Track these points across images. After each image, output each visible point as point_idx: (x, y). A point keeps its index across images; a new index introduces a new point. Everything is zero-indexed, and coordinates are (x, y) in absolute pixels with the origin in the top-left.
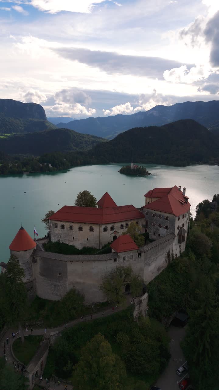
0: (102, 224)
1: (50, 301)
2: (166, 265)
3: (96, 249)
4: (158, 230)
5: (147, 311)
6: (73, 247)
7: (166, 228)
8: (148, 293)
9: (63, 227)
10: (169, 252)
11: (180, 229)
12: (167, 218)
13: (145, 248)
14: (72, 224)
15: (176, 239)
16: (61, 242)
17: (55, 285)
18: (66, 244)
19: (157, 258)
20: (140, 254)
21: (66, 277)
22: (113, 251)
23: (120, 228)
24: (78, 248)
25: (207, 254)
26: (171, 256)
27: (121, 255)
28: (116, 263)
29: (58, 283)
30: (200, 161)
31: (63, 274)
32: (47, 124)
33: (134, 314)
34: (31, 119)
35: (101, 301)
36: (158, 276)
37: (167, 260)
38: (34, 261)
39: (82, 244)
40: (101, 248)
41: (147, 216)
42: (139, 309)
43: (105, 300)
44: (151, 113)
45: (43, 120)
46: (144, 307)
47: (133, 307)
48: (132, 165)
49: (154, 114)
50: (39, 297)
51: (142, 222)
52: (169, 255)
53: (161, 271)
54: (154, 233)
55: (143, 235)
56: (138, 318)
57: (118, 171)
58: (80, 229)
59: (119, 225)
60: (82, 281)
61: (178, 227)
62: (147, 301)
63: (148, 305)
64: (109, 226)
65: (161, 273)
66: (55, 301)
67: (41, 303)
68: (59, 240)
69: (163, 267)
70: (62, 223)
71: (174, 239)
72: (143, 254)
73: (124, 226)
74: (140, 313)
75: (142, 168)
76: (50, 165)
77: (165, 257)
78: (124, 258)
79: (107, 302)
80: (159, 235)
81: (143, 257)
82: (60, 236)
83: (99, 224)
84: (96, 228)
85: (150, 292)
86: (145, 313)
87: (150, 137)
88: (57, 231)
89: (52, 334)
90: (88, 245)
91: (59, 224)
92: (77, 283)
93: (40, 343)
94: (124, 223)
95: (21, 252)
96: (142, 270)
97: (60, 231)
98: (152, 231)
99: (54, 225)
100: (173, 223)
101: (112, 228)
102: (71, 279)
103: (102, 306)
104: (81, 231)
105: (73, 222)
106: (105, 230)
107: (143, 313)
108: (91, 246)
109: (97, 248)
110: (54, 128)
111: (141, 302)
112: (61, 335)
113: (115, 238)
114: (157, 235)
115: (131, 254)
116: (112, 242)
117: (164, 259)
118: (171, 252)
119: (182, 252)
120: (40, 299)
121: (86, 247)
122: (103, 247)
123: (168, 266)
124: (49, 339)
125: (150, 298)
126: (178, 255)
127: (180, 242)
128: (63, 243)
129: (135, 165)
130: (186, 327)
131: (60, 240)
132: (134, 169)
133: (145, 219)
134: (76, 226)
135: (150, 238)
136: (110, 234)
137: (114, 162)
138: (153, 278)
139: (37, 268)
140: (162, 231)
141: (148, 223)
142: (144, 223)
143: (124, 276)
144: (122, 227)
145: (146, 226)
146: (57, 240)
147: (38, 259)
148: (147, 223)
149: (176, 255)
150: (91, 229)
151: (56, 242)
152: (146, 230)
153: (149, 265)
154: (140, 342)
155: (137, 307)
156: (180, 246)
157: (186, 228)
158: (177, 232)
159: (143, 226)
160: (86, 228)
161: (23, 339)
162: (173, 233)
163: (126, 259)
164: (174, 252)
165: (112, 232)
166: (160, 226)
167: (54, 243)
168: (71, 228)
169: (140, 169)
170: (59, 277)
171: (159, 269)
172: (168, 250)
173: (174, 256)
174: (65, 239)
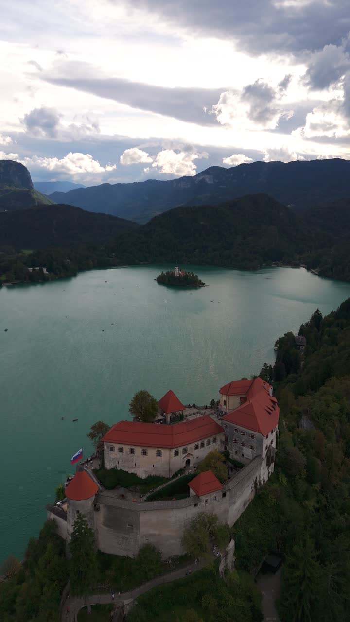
0: (173, 448)
1: (117, 557)
2: (252, 497)
3: (164, 477)
4: (241, 449)
5: (234, 562)
6: (134, 475)
7: (252, 448)
8: (235, 540)
9: (121, 450)
10: (256, 481)
11: (269, 448)
12: (252, 437)
13: (231, 485)
14: (134, 447)
15: (264, 463)
16: (119, 469)
17: (123, 538)
18: (125, 471)
19: (242, 492)
20: (224, 495)
21: (138, 529)
22: (192, 492)
23: (194, 450)
24: (141, 477)
25: (301, 475)
26: (258, 483)
27: (203, 498)
28: (197, 507)
29: (127, 536)
30: (279, 261)
31: (134, 526)
32: (34, 196)
33: (220, 569)
34: (8, 187)
35: (180, 554)
36: (244, 512)
37: (254, 490)
38: (96, 508)
39: (146, 472)
40: (171, 477)
41: (226, 430)
42: (225, 562)
43: (184, 553)
44: (201, 178)
45: (28, 190)
46: (231, 558)
47: (218, 561)
48: (177, 271)
49: (207, 180)
50: (102, 551)
51: (221, 437)
52: (256, 484)
53: (247, 506)
54: (236, 453)
55: (222, 453)
56: (225, 573)
57: (155, 280)
58: (145, 453)
59: (193, 445)
60: (157, 532)
61: (267, 447)
62: (233, 549)
63: (234, 554)
64: (181, 449)
65: (247, 508)
66: (123, 557)
67: (106, 560)
68: (116, 467)
69: (249, 500)
70: (120, 445)
71: (262, 463)
72: (227, 494)
73: (199, 446)
74: (227, 565)
75: (191, 275)
76: (45, 271)
77: (252, 488)
78: (206, 501)
79: (186, 555)
80: (243, 455)
81: (228, 496)
82: (117, 462)
83: (169, 448)
84: (165, 453)
85: (236, 538)
86: (232, 566)
87: (202, 223)
88: (114, 455)
89: (126, 602)
90: (153, 473)
91: (116, 447)
92: (151, 535)
93: (110, 613)
94: (199, 443)
95: (82, 501)
96: (226, 511)
97: (117, 455)
98: (233, 450)
99: (109, 448)
100: (261, 443)
101: (185, 451)
102: (143, 530)
103: (181, 561)
104: (145, 456)
105: (134, 445)
106: (177, 453)
107: (230, 565)
108: (158, 474)
109: (166, 477)
110: (46, 202)
111: (227, 553)
112: (136, 603)
113: (188, 462)
114: (240, 455)
115: (215, 495)
116: (185, 467)
117: (250, 491)
118: (258, 479)
119: (270, 475)
120: (103, 553)
121: (152, 475)
122: (174, 475)
123: (255, 497)
124: (122, 608)
125: (237, 546)
126: (266, 479)
127: (268, 464)
128: (121, 470)
129: (181, 271)
130: (278, 573)
131: (118, 465)
132: (179, 277)
133: (224, 433)
134: (138, 450)
135: (230, 457)
136: (182, 458)
137: (146, 263)
138: (239, 516)
139: (100, 518)
140: (247, 452)
141: (228, 439)
142: (223, 439)
143: (208, 525)
144: (197, 447)
145: (226, 442)
146: (112, 466)
147: (101, 506)
148: (226, 439)
149: (264, 481)
150: (159, 454)
151: (112, 469)
152: (225, 448)
153: (234, 503)
154: (228, 604)
155: (223, 560)
156: (268, 468)
157: (274, 445)
158: (265, 452)
159: (222, 442)
160: (152, 452)
161: (89, 609)
162: (260, 456)
163: (209, 501)
164: (262, 478)
165: (185, 455)
166: (244, 445)
167: (109, 471)
168: (132, 451)
169: (188, 276)
170: (128, 528)
171: (244, 505)
172: (254, 479)
173: (262, 482)
174: (124, 466)
